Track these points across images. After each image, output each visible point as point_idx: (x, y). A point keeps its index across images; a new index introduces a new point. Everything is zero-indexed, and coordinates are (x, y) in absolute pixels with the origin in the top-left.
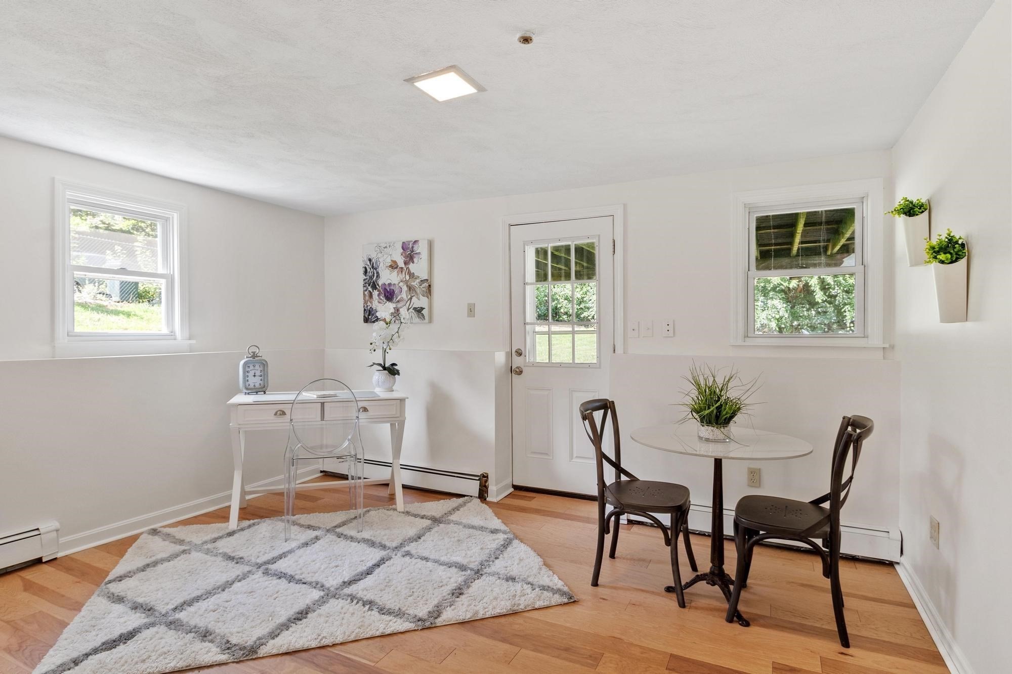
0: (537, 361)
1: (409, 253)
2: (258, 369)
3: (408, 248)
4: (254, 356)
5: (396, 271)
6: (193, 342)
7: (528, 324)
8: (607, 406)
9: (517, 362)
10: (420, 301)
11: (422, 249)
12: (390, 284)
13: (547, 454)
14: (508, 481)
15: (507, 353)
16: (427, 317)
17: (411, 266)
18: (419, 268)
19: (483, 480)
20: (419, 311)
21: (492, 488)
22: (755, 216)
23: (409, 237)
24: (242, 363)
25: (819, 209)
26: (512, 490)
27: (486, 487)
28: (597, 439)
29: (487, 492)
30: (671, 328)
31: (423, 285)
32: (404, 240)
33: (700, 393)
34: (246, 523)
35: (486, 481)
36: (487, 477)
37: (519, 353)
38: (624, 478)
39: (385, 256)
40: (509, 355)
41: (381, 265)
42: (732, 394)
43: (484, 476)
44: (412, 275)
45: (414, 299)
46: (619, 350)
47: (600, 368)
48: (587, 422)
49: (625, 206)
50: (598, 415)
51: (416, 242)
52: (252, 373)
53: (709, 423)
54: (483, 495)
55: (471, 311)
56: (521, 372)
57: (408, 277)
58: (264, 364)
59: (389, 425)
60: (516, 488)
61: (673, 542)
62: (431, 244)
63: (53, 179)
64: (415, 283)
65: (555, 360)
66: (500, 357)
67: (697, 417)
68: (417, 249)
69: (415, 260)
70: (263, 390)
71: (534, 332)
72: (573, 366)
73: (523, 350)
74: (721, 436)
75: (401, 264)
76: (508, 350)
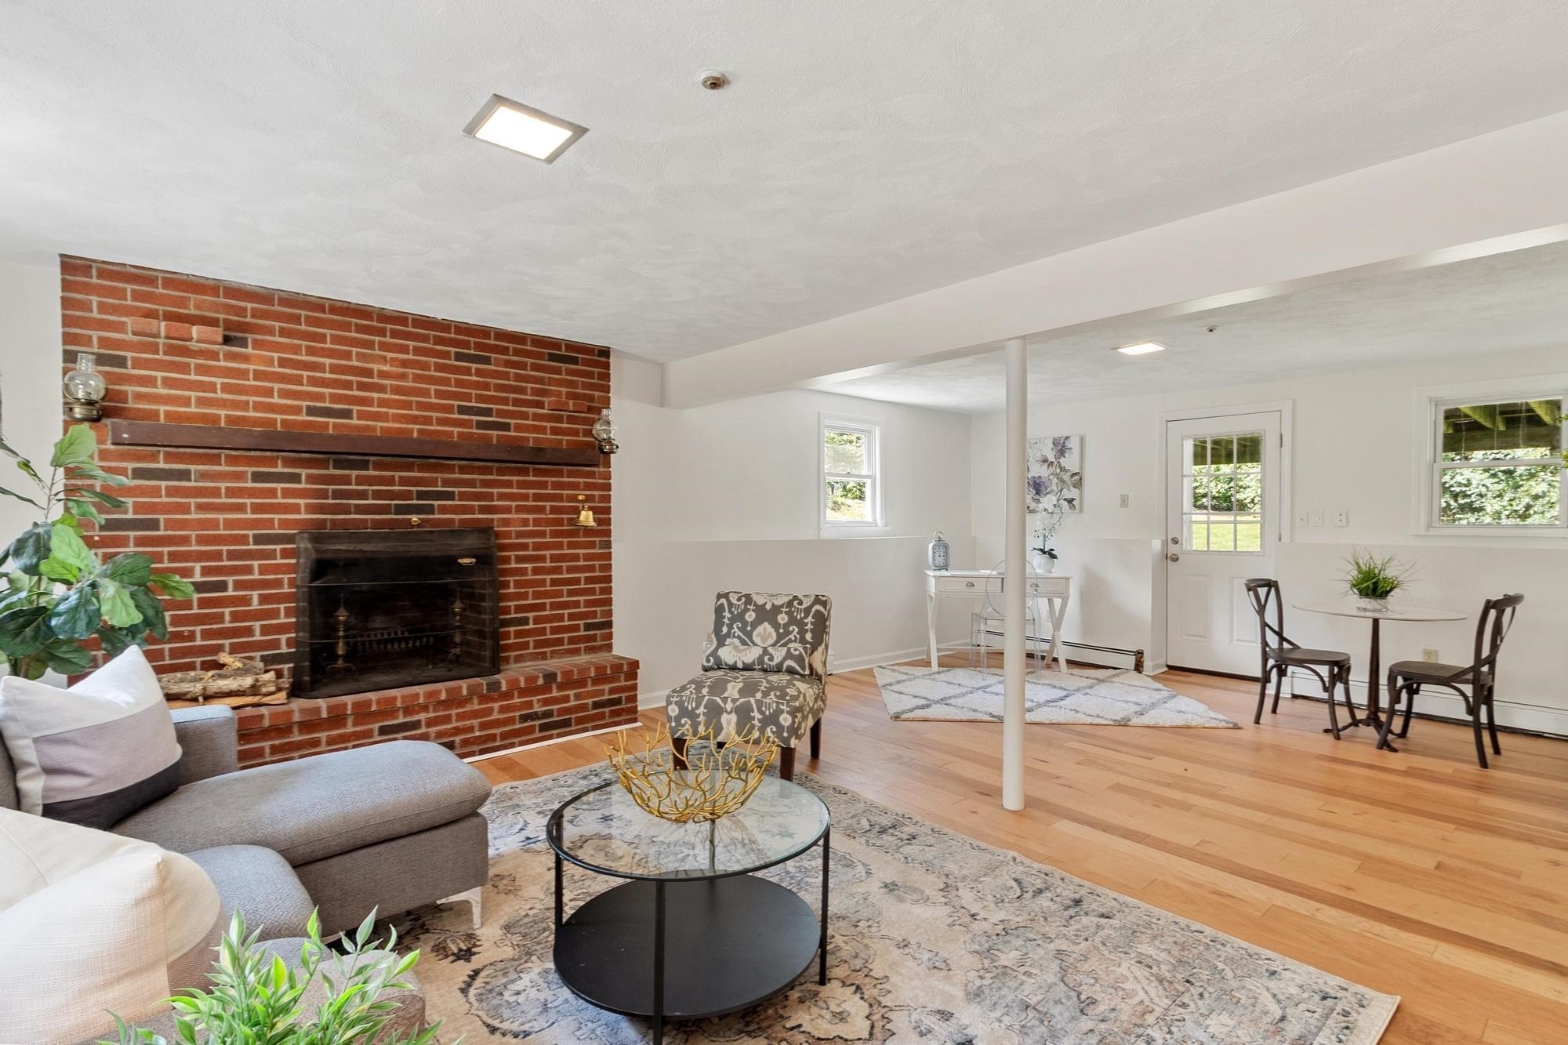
0: (1194, 548)
1: (1061, 447)
2: (942, 550)
3: (1059, 444)
4: (940, 540)
5: (1046, 464)
6: (888, 528)
7: (1185, 514)
8: (1271, 585)
9: (1173, 549)
10: (1073, 493)
11: (1075, 444)
12: (1040, 477)
13: (1204, 637)
14: (1162, 661)
15: (1163, 541)
16: (1077, 506)
17: (1062, 461)
18: (1070, 462)
19: (1139, 655)
20: (1070, 501)
21: (1148, 663)
22: (1444, 408)
23: (1061, 433)
24: (931, 545)
25: (1519, 401)
26: (1166, 669)
27: (1142, 663)
28: (1261, 609)
29: (1142, 667)
30: (1343, 518)
31: (1075, 478)
32: (1056, 437)
33: (1359, 572)
34: (941, 669)
35: (1141, 657)
36: (1142, 653)
37: (1175, 541)
38: (1286, 645)
39: (1035, 451)
40: (1165, 543)
41: (1031, 459)
42: (1389, 573)
43: (1139, 653)
44: (1062, 469)
45: (1064, 491)
46: (1286, 539)
47: (1264, 555)
48: (1251, 593)
49: (1294, 401)
50: (1262, 591)
51: (1067, 438)
52: (937, 555)
53: (1367, 595)
54: (1139, 667)
55: (1124, 501)
56: (1177, 559)
57: (1058, 471)
58: (946, 547)
59: (1046, 600)
60: (1170, 667)
61: (1330, 689)
62: (1082, 440)
63: (819, 413)
64: (1066, 477)
65: (1213, 547)
66: (1157, 545)
67: (1356, 591)
68: (1068, 444)
69: (1066, 455)
70: (945, 567)
71: (1191, 521)
72: (1235, 553)
73: (1179, 538)
74: (1378, 607)
75: (1051, 458)
76: (1164, 538)
